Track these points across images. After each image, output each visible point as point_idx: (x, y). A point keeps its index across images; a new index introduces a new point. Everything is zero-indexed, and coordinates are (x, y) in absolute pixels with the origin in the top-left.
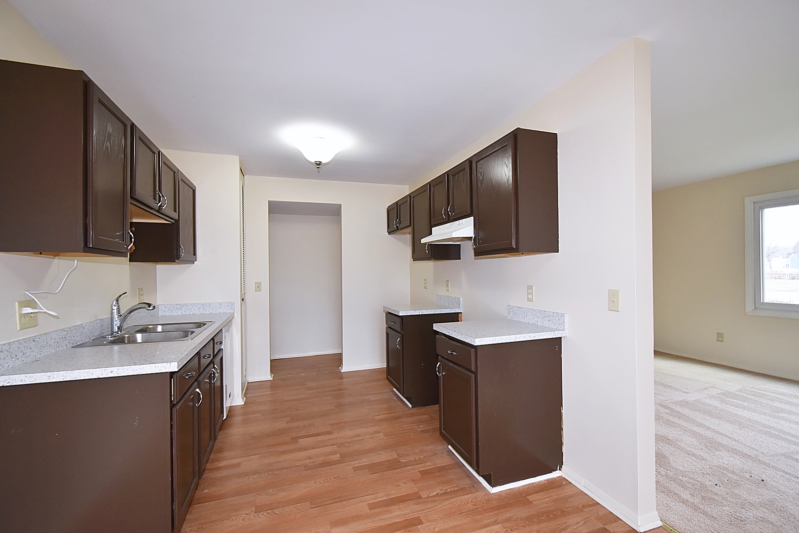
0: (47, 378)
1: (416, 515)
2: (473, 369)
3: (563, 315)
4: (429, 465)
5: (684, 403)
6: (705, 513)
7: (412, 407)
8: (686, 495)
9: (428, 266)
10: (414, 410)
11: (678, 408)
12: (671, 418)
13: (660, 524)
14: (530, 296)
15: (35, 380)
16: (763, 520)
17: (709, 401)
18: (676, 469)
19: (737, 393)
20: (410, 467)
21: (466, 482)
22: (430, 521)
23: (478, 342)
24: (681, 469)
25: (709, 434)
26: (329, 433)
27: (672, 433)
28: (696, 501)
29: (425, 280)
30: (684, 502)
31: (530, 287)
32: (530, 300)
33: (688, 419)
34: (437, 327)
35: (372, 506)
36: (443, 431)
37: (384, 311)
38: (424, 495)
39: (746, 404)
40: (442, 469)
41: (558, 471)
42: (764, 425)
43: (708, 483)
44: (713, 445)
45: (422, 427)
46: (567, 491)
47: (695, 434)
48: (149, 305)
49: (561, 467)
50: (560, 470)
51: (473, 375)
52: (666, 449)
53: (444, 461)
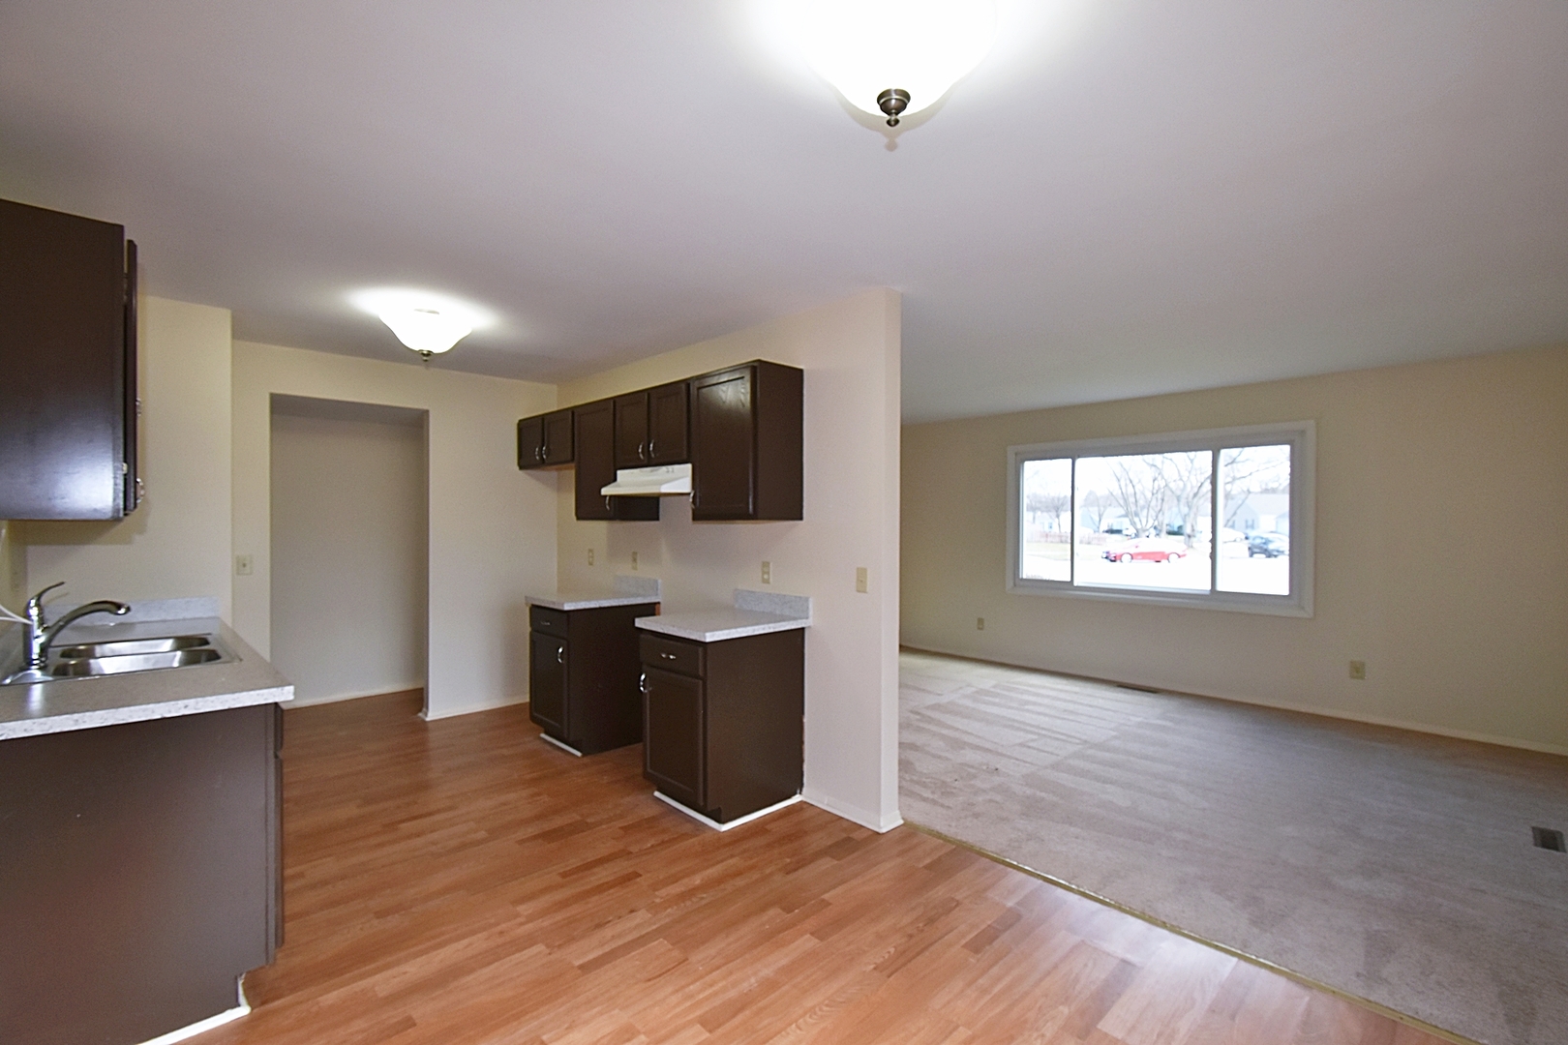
0: (72, 722)
1: (631, 870)
2: (701, 673)
3: (807, 600)
4: (629, 820)
5: (936, 707)
6: (942, 806)
7: (584, 755)
8: (927, 794)
9: (598, 530)
10: (586, 760)
11: (929, 713)
12: (922, 725)
13: (901, 822)
14: (766, 576)
15: (51, 727)
16: (991, 801)
17: (961, 702)
18: (921, 773)
19: (992, 690)
20: (604, 827)
21: (688, 827)
22: (649, 872)
23: (710, 637)
24: (925, 771)
25: (957, 735)
26: (451, 808)
27: (919, 739)
28: (935, 797)
29: (591, 551)
30: (925, 800)
31: (766, 565)
32: (767, 581)
33: (939, 723)
34: (640, 623)
35: (564, 875)
36: (649, 770)
37: (527, 604)
38: (634, 849)
39: (997, 700)
40: (654, 819)
41: (797, 796)
42: (1009, 719)
43: (949, 780)
44: (958, 745)
45: (606, 779)
46: (807, 814)
47: (943, 737)
48: (119, 606)
49: (801, 791)
50: (800, 793)
51: (701, 682)
52: (911, 755)
53: (653, 811)
